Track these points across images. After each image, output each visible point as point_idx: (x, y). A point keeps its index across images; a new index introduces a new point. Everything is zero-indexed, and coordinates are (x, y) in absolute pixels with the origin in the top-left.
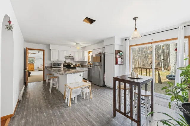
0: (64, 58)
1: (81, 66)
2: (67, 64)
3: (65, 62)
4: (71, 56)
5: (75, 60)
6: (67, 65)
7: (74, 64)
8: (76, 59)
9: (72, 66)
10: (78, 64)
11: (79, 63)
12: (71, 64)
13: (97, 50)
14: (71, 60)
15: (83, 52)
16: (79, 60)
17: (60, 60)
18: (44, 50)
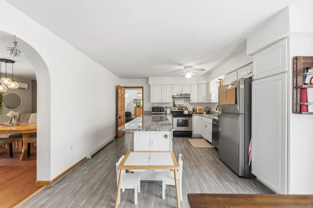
0: (171, 99)
1: (205, 112)
2: (176, 108)
3: (174, 106)
4: (183, 93)
5: (191, 102)
6: (177, 110)
7: (191, 109)
8: (194, 99)
9: (186, 112)
10: (198, 108)
11: (200, 107)
12: (184, 109)
13: (235, 73)
14: (185, 101)
15: (208, 84)
16: (201, 101)
17: (163, 102)
18: (142, 88)
